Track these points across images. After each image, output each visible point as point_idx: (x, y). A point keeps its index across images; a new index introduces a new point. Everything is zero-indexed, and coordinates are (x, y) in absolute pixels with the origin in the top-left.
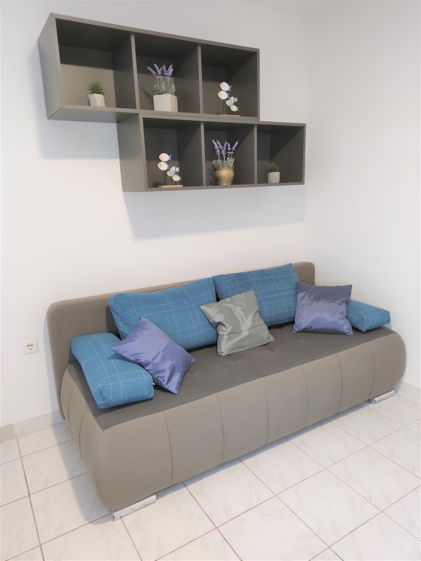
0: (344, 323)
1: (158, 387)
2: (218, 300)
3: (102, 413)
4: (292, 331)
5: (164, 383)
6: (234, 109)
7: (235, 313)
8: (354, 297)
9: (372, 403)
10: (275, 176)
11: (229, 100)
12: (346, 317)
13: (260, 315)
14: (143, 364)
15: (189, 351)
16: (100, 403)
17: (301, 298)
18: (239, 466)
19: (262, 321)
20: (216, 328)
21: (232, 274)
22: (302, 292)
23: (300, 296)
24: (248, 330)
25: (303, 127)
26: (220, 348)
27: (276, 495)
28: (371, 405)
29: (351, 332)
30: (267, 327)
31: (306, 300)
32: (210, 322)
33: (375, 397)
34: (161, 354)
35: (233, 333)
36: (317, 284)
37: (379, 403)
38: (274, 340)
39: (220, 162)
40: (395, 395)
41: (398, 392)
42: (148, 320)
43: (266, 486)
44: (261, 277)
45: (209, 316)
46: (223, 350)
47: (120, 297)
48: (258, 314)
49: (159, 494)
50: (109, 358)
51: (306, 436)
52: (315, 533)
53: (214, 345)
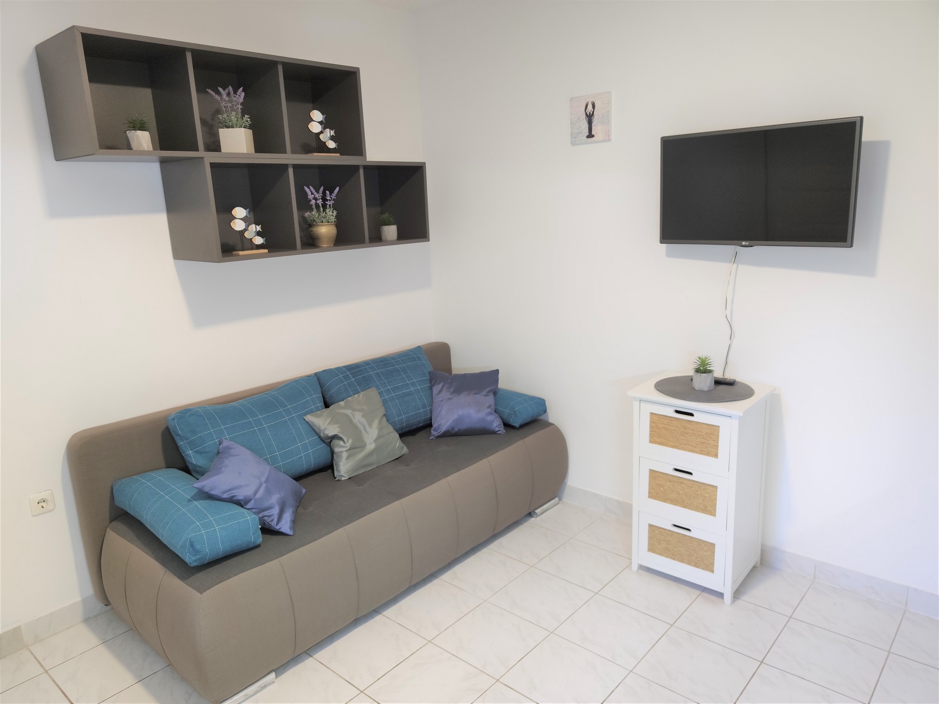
0: (493, 419)
1: (267, 530)
2: (327, 405)
3: (193, 574)
4: (430, 437)
5: (273, 524)
6: (332, 145)
7: (354, 421)
8: (502, 384)
9: (533, 517)
10: (390, 231)
11: (323, 133)
12: (496, 411)
13: (388, 421)
14: (241, 502)
15: (298, 478)
16: (190, 559)
17: (437, 392)
18: (379, 618)
19: (390, 429)
20: (329, 444)
21: (344, 367)
22: (439, 384)
23: (436, 389)
24: (374, 441)
25: (422, 167)
26: (339, 471)
27: (430, 641)
28: (533, 519)
29: (501, 429)
30: (398, 436)
31: (445, 394)
32: (320, 437)
33: (536, 509)
34: (264, 485)
35: (354, 448)
36: (454, 372)
37: (542, 516)
38: (408, 452)
39: (317, 215)
40: (559, 503)
41: (563, 500)
42: (233, 443)
43: (417, 634)
44: (383, 368)
45: (319, 429)
46: (342, 473)
47: (186, 413)
48: (385, 419)
49: (279, 669)
50: (189, 501)
51: (459, 569)
52: (480, 670)
53: (329, 467)
